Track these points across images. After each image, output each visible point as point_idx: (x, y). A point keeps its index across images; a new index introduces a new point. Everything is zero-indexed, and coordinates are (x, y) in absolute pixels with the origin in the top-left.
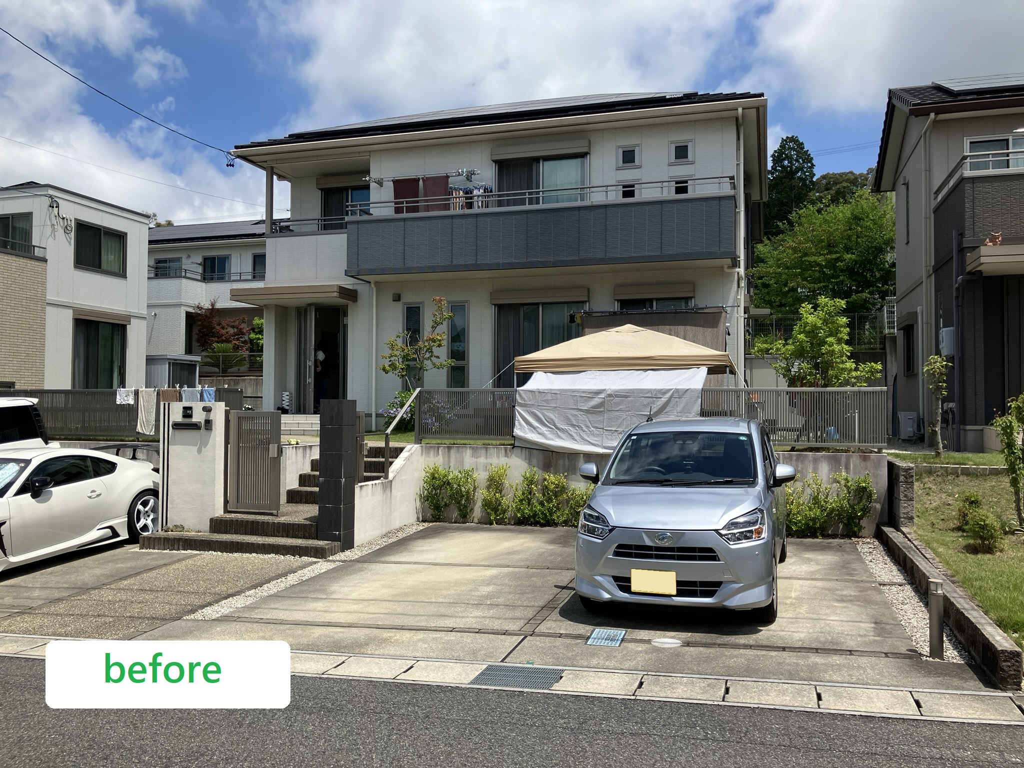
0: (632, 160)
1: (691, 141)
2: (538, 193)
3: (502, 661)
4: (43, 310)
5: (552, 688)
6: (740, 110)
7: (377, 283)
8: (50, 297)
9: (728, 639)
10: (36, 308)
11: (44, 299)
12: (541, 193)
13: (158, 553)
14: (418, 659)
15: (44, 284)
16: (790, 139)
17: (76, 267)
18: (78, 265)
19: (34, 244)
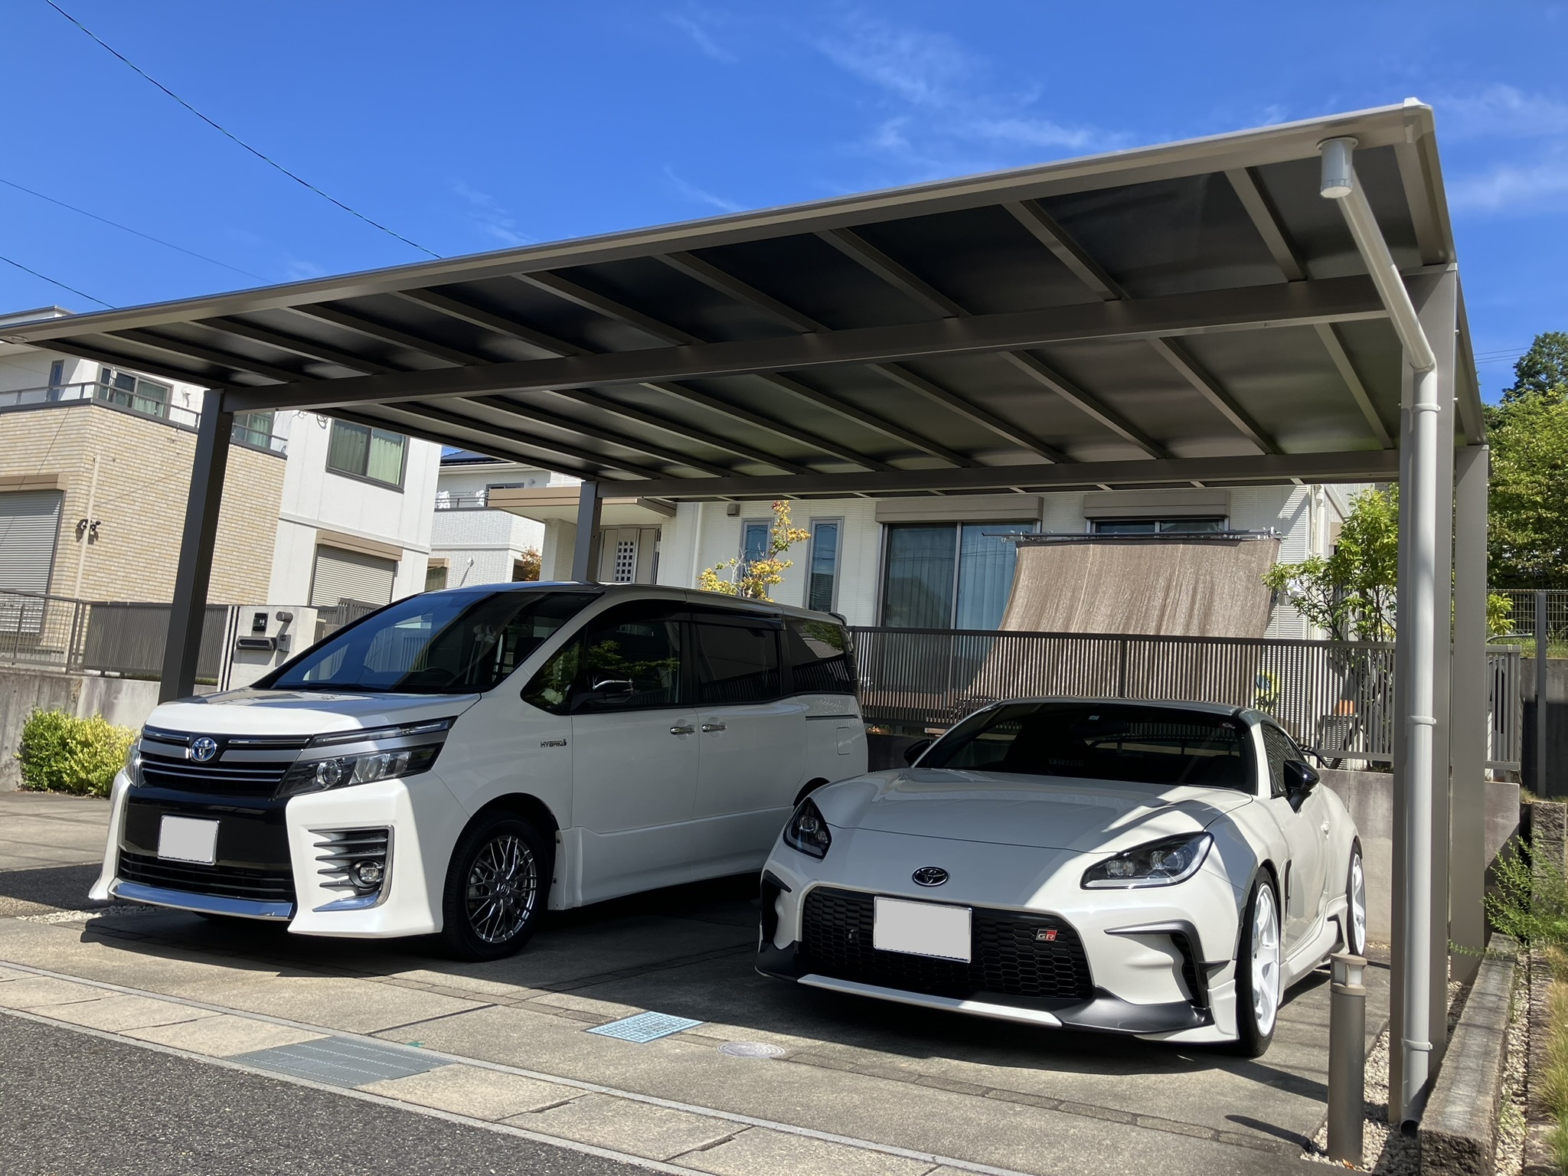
3: (369, 1034)
4: (273, 528)
8: (285, 510)
9: (890, 1060)
10: (263, 524)
11: (276, 512)
14: (229, 1011)
15: (278, 492)
16: (1552, 339)
17: (328, 470)
18: (333, 467)
19: (273, 434)
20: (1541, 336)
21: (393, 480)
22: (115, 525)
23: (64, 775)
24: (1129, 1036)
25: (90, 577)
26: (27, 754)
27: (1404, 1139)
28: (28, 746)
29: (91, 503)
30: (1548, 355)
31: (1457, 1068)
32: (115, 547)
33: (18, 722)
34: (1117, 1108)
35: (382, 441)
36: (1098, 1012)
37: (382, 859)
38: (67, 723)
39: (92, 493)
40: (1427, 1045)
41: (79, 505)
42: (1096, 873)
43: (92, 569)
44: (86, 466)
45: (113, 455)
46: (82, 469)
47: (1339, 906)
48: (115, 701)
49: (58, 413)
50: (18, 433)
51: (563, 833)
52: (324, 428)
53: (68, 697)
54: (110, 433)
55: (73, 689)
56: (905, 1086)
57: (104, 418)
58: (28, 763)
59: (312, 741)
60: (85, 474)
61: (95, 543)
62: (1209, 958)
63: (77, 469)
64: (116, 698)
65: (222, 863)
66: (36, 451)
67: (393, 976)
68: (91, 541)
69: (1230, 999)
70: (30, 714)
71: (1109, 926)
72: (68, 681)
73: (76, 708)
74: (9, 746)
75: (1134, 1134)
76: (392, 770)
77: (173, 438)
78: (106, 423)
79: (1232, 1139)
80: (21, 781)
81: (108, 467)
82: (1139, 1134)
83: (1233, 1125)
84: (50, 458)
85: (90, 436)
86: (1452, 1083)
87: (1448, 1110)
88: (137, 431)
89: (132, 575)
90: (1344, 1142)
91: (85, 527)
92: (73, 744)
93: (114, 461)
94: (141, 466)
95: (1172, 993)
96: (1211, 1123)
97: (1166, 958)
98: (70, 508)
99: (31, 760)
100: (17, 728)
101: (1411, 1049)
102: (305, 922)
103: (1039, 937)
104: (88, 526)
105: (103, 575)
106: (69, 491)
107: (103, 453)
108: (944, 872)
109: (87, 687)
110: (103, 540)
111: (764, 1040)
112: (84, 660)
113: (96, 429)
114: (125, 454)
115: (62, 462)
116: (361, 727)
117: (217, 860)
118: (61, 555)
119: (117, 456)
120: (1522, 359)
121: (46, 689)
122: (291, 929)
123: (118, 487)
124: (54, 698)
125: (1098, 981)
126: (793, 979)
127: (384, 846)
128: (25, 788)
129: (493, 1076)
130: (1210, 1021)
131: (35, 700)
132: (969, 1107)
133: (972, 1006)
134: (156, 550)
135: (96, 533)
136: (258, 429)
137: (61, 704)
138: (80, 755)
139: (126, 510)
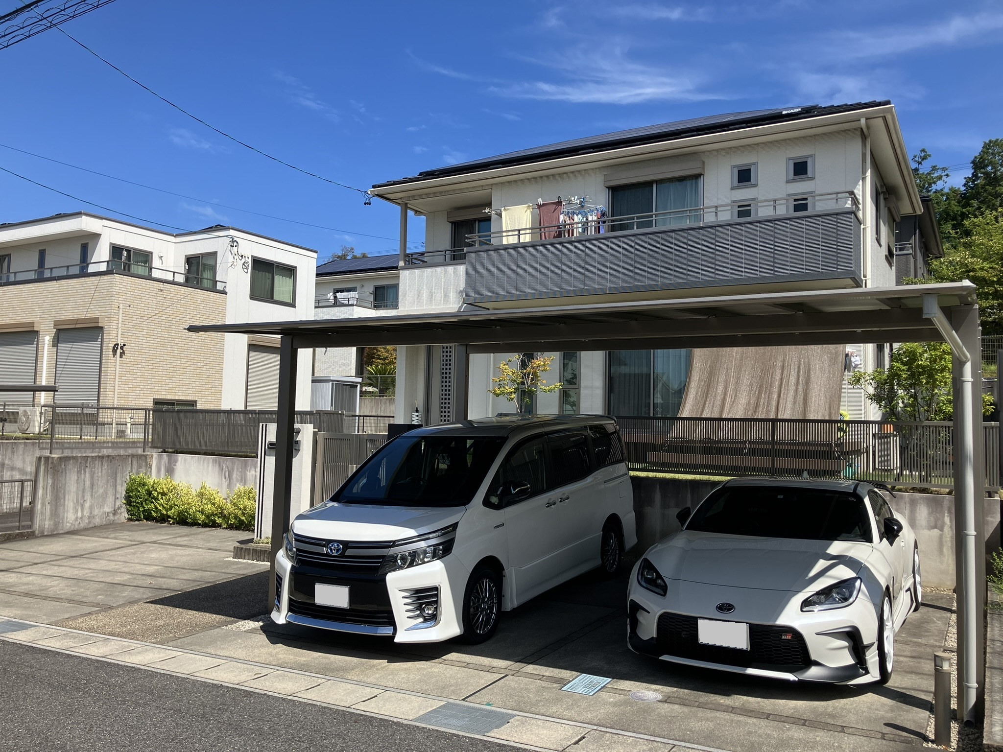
0: (748, 179)
1: (811, 156)
2: (651, 216)
3: (463, 700)
4: (223, 337)
5: (489, 734)
6: (863, 121)
9: (714, 698)
12: (654, 216)
13: (245, 563)
14: (387, 689)
15: (224, 314)
16: (994, 143)
17: (251, 298)
18: (253, 297)
19: (217, 279)
20: (987, 142)
21: (288, 300)
22: (134, 345)
23: (152, 512)
24: (832, 684)
25: (123, 378)
26: (129, 500)
27: (966, 729)
28: (129, 496)
29: (120, 333)
30: (992, 154)
31: (992, 701)
32: (134, 358)
33: (122, 483)
34: (832, 722)
35: (281, 277)
36: (813, 673)
37: (436, 602)
38: (151, 482)
39: (119, 326)
40: (975, 685)
41: (113, 336)
42: (807, 603)
43: (123, 372)
44: (115, 311)
45: (129, 303)
46: (112, 314)
47: (909, 583)
48: (175, 467)
49: (94, 279)
50: (70, 292)
51: (506, 572)
52: (247, 273)
53: (146, 465)
54: (126, 290)
55: (149, 460)
56: (729, 715)
57: (122, 281)
58: (130, 505)
59: (393, 544)
60: (114, 316)
61: (123, 357)
62: (866, 642)
63: (109, 313)
64: (175, 465)
65: (354, 607)
66: (82, 303)
67: (443, 657)
68: (121, 356)
69: (876, 661)
70: (128, 478)
71: (817, 631)
72: (146, 456)
73: (151, 472)
74: (119, 497)
75: (846, 738)
76: (435, 556)
77: (161, 289)
78: (124, 284)
79: (891, 738)
80: (127, 516)
81: (127, 310)
82: (848, 738)
83: (888, 730)
84: (92, 307)
85: (115, 293)
86: (992, 712)
87: (993, 730)
88: (141, 287)
89: (146, 374)
90: (942, 736)
91: (117, 348)
92: (155, 494)
93: (130, 306)
94: (145, 308)
95: (848, 660)
96: (878, 729)
97: (845, 644)
98: (107, 337)
99: (132, 504)
100: (122, 486)
101: (968, 687)
102: (402, 637)
103: (783, 637)
104: (119, 347)
105: (129, 376)
106: (106, 327)
107: (123, 302)
108: (732, 605)
109: (155, 458)
110: (128, 355)
111: (647, 689)
112: (152, 444)
113: (118, 288)
114: (135, 301)
115: (100, 309)
116: (417, 534)
117: (350, 606)
118: (105, 366)
119: (131, 303)
120: (976, 157)
121: (135, 462)
122: (397, 640)
123: (134, 322)
124: (140, 467)
125: (813, 657)
126: (657, 657)
127: (436, 595)
128: (130, 520)
129: (539, 722)
130: (867, 672)
131: (130, 469)
132: (764, 727)
133: (751, 671)
134: (157, 357)
135: (123, 351)
136: (206, 277)
137: (143, 470)
138: (161, 501)
139: (139, 335)
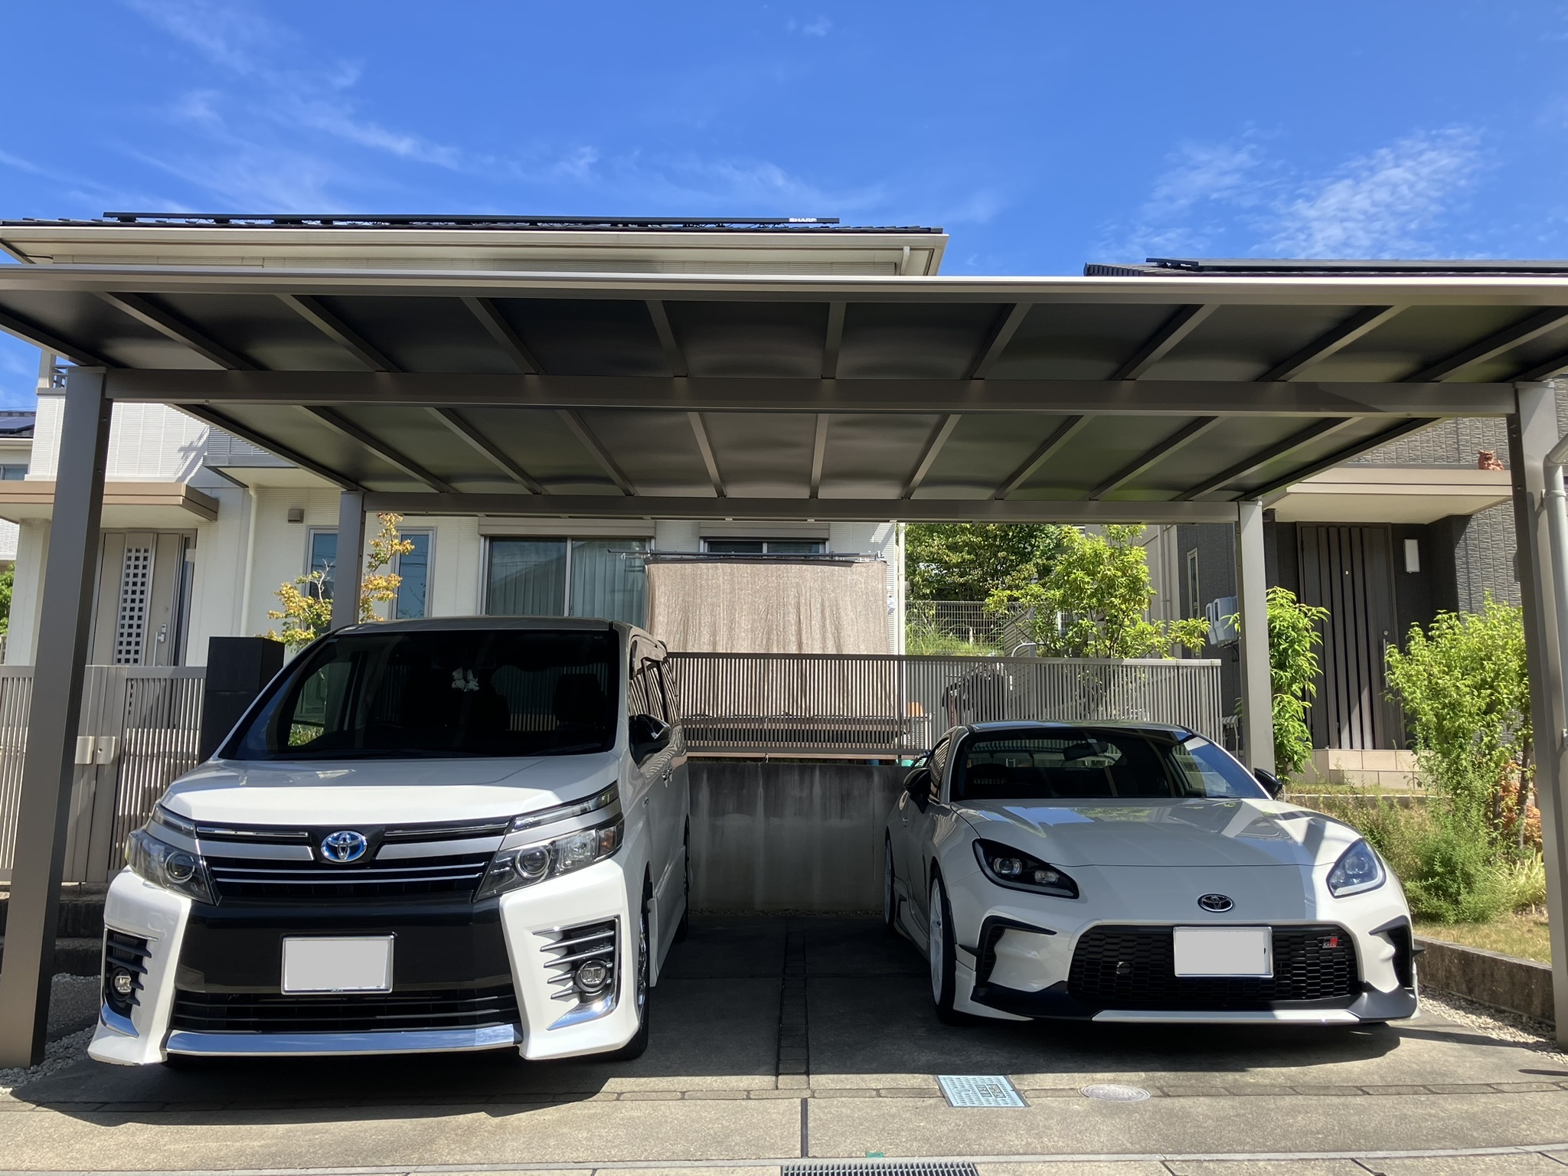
3: (804, 1155)
6: (906, 250)
7: (261, 489)
37: (609, 957)
65: (406, 986)
103: (1324, 945)
108: (1229, 897)
117: (396, 985)
122: (528, 1054)
125: (1366, 978)
126: (1087, 1018)
127: (610, 941)
